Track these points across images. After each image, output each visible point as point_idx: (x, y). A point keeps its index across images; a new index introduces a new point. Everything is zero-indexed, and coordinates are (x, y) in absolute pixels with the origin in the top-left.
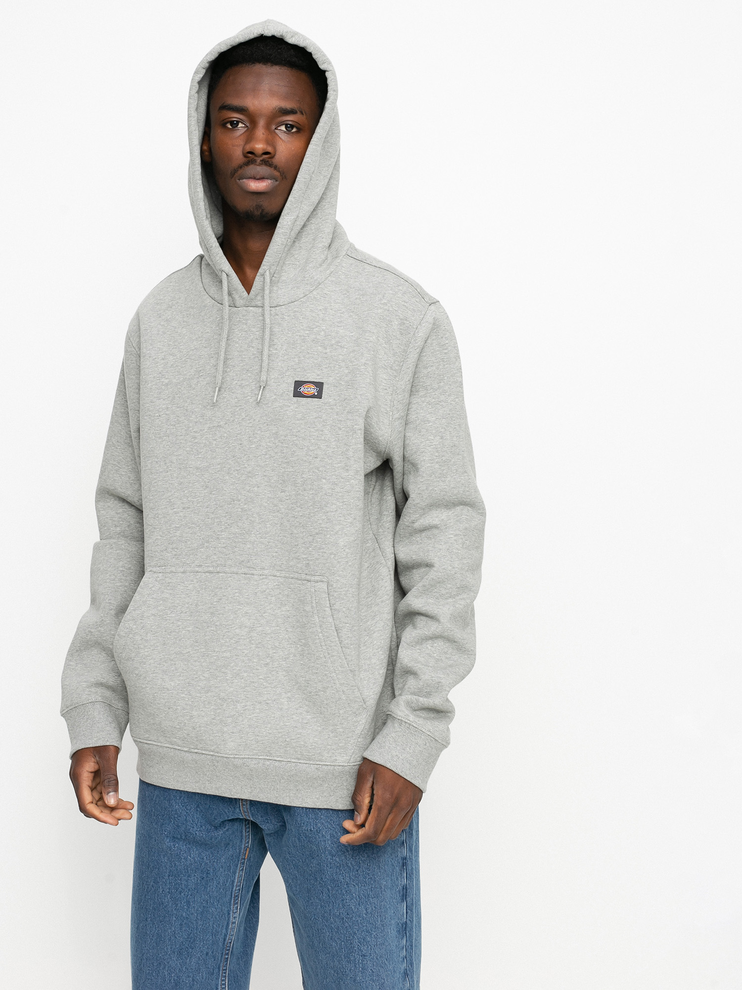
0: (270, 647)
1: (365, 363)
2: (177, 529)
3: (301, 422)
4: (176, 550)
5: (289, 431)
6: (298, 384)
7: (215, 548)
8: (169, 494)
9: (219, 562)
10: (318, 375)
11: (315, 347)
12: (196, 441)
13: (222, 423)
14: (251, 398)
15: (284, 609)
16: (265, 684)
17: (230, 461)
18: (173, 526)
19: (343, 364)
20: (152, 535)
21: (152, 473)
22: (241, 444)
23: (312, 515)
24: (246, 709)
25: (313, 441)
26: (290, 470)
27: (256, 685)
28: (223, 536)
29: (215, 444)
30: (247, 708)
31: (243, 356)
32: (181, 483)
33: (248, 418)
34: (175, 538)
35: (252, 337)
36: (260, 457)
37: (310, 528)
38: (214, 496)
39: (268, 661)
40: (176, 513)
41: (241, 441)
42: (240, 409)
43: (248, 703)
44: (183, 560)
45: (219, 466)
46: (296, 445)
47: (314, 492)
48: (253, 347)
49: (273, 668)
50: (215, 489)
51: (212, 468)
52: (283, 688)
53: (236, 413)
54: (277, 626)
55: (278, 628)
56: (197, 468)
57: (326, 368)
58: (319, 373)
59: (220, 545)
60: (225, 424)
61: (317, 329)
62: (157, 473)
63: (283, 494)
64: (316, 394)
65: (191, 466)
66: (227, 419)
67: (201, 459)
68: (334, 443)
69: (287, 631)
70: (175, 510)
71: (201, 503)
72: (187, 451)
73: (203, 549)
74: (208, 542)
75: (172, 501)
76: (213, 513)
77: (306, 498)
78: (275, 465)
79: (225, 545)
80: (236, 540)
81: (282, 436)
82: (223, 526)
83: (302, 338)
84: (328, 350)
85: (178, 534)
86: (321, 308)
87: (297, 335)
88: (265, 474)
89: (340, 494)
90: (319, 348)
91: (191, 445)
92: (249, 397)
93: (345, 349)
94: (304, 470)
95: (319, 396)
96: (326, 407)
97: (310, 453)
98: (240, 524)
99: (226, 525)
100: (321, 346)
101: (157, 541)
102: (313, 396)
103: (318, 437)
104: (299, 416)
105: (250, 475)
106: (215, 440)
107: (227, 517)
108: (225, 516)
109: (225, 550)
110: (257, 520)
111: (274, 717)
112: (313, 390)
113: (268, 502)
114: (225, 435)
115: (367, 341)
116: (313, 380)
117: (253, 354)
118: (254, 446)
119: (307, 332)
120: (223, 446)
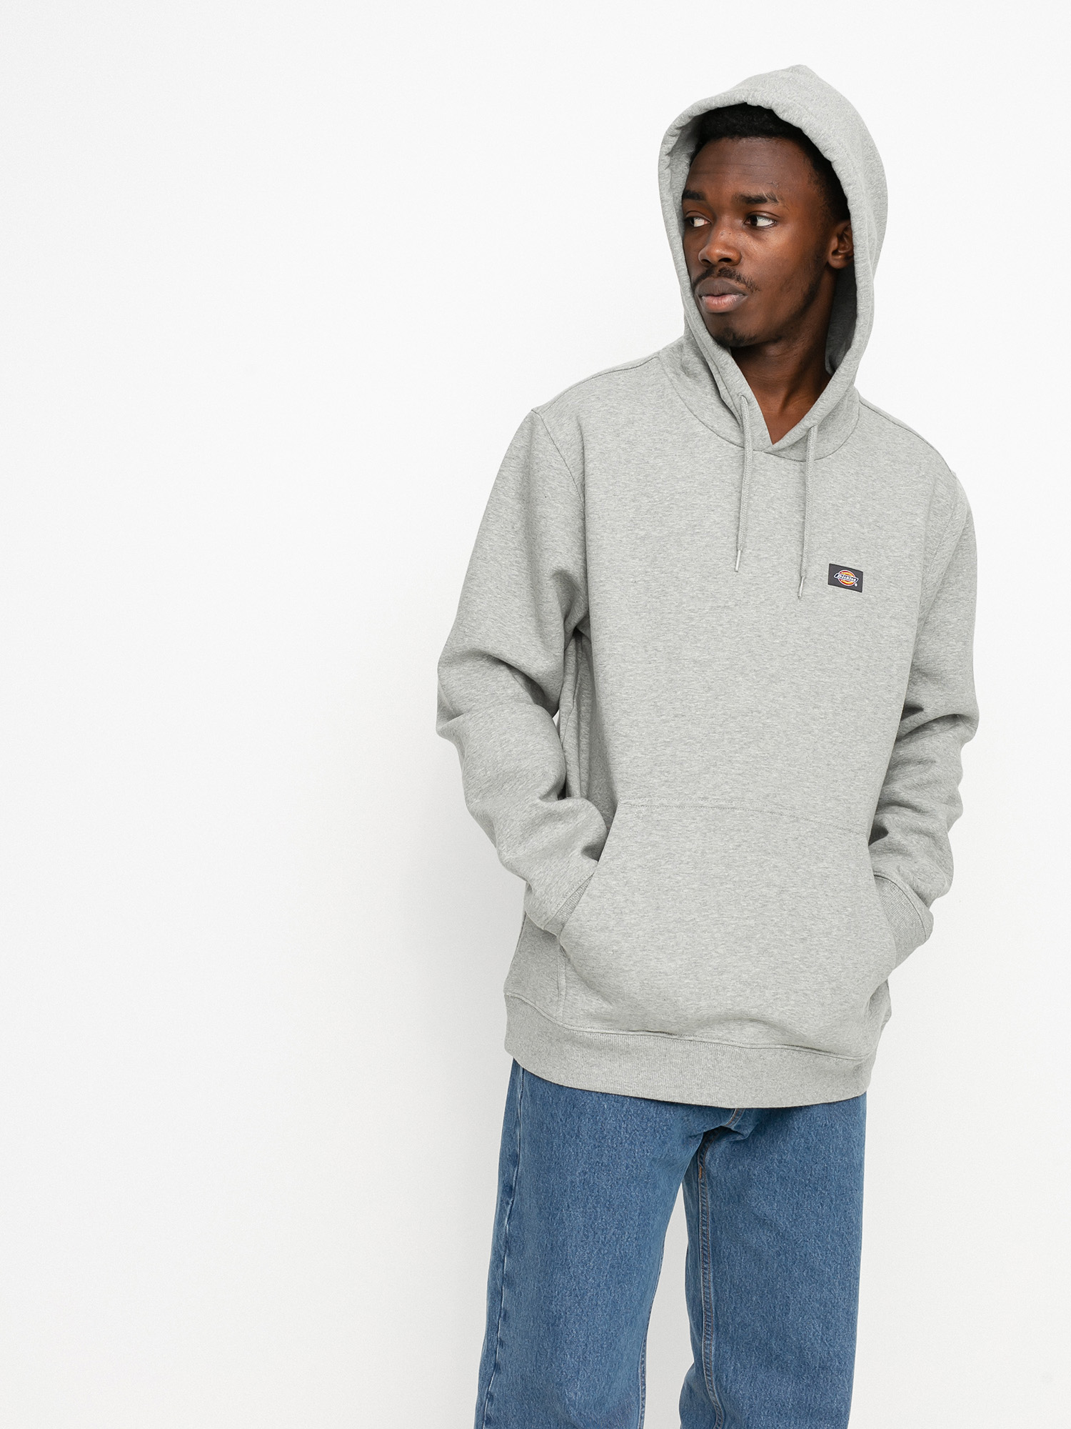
0: (806, 916)
1: (910, 555)
2: (667, 744)
3: (839, 619)
4: (666, 774)
5: (824, 629)
6: (834, 569)
7: (727, 774)
8: (654, 694)
9: (732, 794)
10: (856, 561)
11: (851, 522)
12: (693, 623)
13: (730, 603)
14: (772, 577)
15: (821, 865)
16: (801, 966)
17: (744, 657)
18: (661, 740)
19: (882, 551)
20: (628, 751)
21: (624, 661)
22: (759, 636)
23: (854, 743)
24: (777, 998)
25: (853, 646)
26: (826, 680)
27: (790, 967)
28: (738, 759)
29: (722, 631)
30: (778, 996)
31: (761, 519)
32: (671, 681)
33: (768, 602)
34: (664, 758)
35: (773, 495)
36: (786, 658)
37: (852, 760)
38: (722, 702)
39: (805, 935)
40: (665, 721)
41: (760, 632)
42: (756, 589)
43: (780, 991)
44: (678, 789)
45: (727, 662)
46: (834, 649)
47: (855, 714)
48: (774, 509)
49: (812, 945)
50: (723, 693)
51: (718, 663)
52: (826, 975)
53: (751, 593)
54: (815, 888)
55: (815, 890)
56: (695, 662)
57: (864, 553)
58: (857, 557)
59: (733, 771)
60: (736, 605)
61: (851, 499)
62: (634, 663)
63: (816, 710)
64: (856, 585)
65: (686, 658)
66: (738, 599)
67: (700, 649)
68: (875, 654)
69: (827, 895)
70: (663, 717)
71: (702, 710)
72: (679, 636)
73: (707, 775)
74: (715, 765)
75: (658, 704)
76: (721, 726)
77: (847, 720)
78: (806, 670)
79: (741, 772)
80: (758, 766)
81: (815, 633)
82: (737, 745)
83: (836, 508)
84: (866, 530)
85: (669, 751)
86: (852, 471)
87: (829, 503)
88: (792, 680)
89: (882, 721)
90: (856, 525)
91: (686, 628)
92: (769, 575)
93: (884, 532)
94: (844, 683)
95: (859, 589)
96: (868, 605)
97: (851, 662)
98: (762, 745)
99: (741, 743)
100: (857, 523)
101: (636, 760)
102: (852, 588)
103: (859, 642)
104: (837, 611)
105: (774, 679)
106: (721, 625)
107: (743, 733)
108: (741, 732)
109: (741, 778)
110: (784, 741)
111: (813, 1015)
112: (851, 579)
113: (798, 719)
114: (736, 620)
115: (909, 525)
116: (850, 567)
117: (774, 518)
118: (778, 641)
119: (841, 501)
120: (733, 635)
